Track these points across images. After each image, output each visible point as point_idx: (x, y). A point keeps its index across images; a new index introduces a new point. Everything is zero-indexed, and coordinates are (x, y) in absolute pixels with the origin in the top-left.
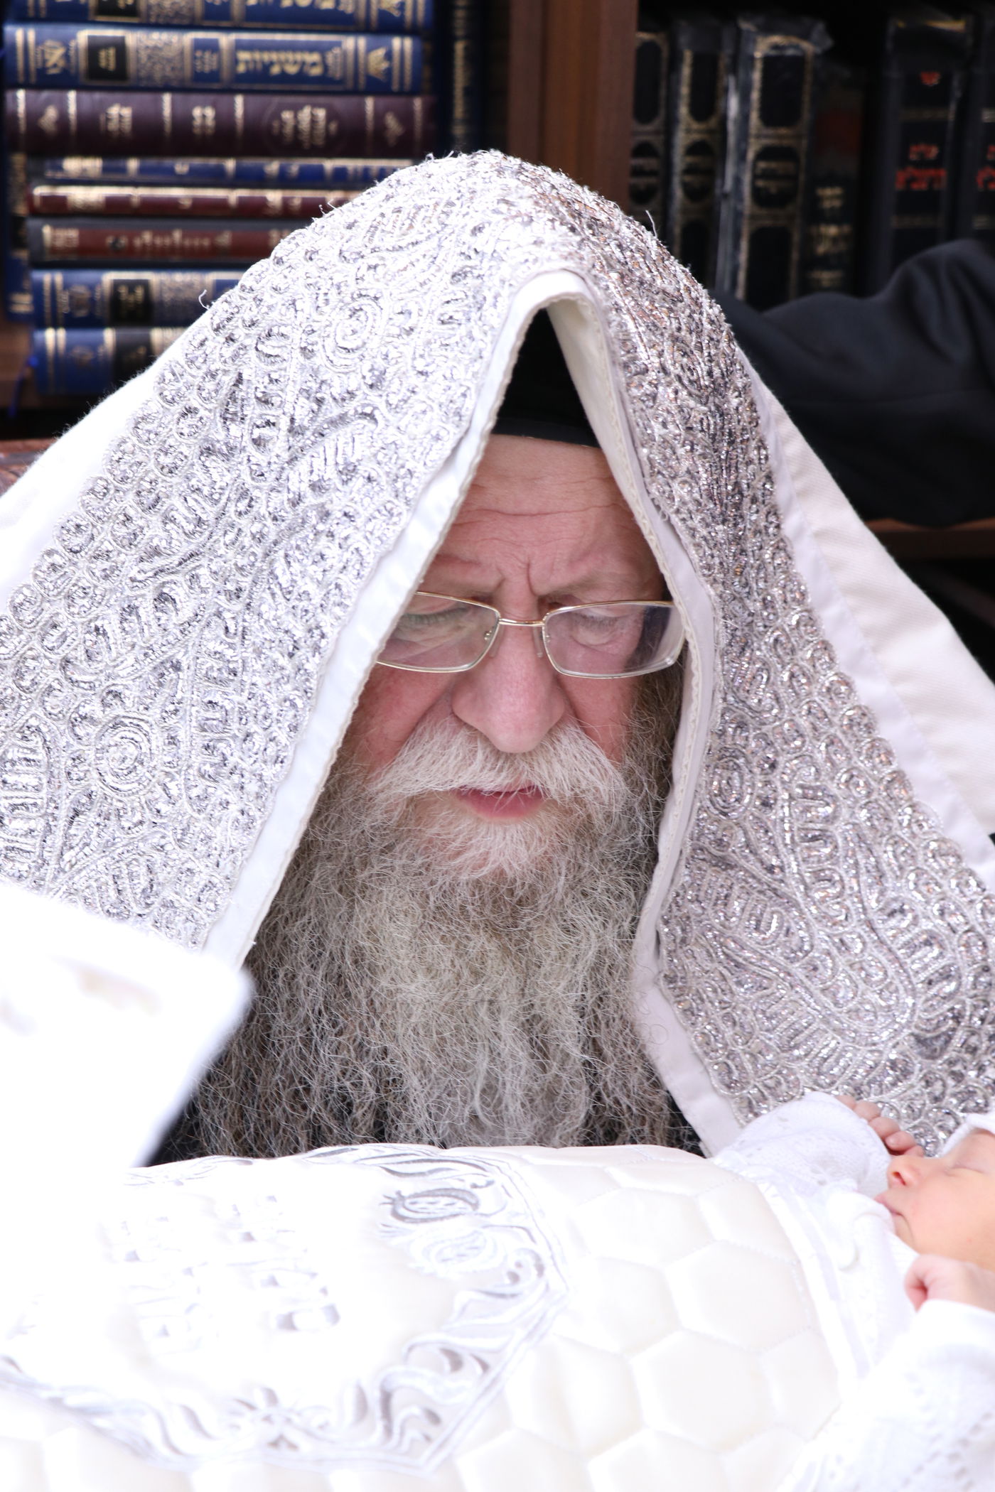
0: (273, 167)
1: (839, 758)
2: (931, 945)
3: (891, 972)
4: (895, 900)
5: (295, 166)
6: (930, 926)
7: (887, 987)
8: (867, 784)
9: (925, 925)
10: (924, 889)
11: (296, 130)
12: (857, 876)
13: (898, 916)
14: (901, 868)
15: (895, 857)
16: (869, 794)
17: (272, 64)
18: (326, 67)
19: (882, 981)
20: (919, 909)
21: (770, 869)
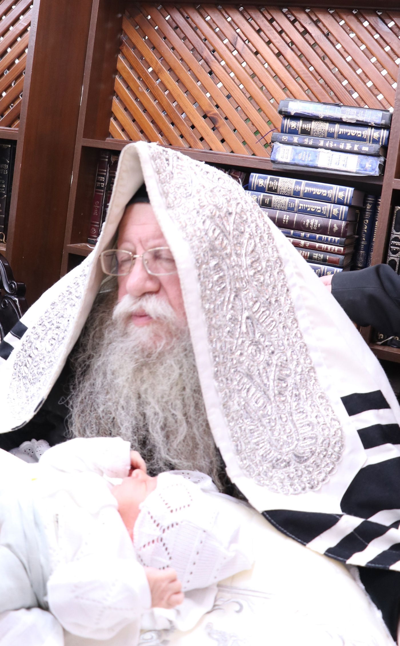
0: (303, 234)
1: (295, 357)
2: (309, 426)
3: (293, 431)
4: (302, 408)
5: (308, 235)
6: (310, 420)
7: (290, 436)
8: (302, 368)
9: (309, 419)
10: (313, 407)
11: (309, 224)
12: (291, 396)
13: (301, 414)
14: (307, 398)
15: (306, 394)
16: (302, 371)
17: (308, 208)
18: (322, 211)
19: (289, 433)
20: (309, 414)
21: (265, 385)
